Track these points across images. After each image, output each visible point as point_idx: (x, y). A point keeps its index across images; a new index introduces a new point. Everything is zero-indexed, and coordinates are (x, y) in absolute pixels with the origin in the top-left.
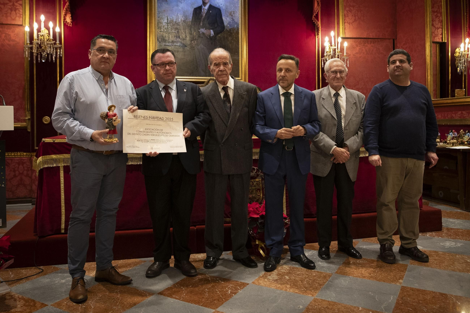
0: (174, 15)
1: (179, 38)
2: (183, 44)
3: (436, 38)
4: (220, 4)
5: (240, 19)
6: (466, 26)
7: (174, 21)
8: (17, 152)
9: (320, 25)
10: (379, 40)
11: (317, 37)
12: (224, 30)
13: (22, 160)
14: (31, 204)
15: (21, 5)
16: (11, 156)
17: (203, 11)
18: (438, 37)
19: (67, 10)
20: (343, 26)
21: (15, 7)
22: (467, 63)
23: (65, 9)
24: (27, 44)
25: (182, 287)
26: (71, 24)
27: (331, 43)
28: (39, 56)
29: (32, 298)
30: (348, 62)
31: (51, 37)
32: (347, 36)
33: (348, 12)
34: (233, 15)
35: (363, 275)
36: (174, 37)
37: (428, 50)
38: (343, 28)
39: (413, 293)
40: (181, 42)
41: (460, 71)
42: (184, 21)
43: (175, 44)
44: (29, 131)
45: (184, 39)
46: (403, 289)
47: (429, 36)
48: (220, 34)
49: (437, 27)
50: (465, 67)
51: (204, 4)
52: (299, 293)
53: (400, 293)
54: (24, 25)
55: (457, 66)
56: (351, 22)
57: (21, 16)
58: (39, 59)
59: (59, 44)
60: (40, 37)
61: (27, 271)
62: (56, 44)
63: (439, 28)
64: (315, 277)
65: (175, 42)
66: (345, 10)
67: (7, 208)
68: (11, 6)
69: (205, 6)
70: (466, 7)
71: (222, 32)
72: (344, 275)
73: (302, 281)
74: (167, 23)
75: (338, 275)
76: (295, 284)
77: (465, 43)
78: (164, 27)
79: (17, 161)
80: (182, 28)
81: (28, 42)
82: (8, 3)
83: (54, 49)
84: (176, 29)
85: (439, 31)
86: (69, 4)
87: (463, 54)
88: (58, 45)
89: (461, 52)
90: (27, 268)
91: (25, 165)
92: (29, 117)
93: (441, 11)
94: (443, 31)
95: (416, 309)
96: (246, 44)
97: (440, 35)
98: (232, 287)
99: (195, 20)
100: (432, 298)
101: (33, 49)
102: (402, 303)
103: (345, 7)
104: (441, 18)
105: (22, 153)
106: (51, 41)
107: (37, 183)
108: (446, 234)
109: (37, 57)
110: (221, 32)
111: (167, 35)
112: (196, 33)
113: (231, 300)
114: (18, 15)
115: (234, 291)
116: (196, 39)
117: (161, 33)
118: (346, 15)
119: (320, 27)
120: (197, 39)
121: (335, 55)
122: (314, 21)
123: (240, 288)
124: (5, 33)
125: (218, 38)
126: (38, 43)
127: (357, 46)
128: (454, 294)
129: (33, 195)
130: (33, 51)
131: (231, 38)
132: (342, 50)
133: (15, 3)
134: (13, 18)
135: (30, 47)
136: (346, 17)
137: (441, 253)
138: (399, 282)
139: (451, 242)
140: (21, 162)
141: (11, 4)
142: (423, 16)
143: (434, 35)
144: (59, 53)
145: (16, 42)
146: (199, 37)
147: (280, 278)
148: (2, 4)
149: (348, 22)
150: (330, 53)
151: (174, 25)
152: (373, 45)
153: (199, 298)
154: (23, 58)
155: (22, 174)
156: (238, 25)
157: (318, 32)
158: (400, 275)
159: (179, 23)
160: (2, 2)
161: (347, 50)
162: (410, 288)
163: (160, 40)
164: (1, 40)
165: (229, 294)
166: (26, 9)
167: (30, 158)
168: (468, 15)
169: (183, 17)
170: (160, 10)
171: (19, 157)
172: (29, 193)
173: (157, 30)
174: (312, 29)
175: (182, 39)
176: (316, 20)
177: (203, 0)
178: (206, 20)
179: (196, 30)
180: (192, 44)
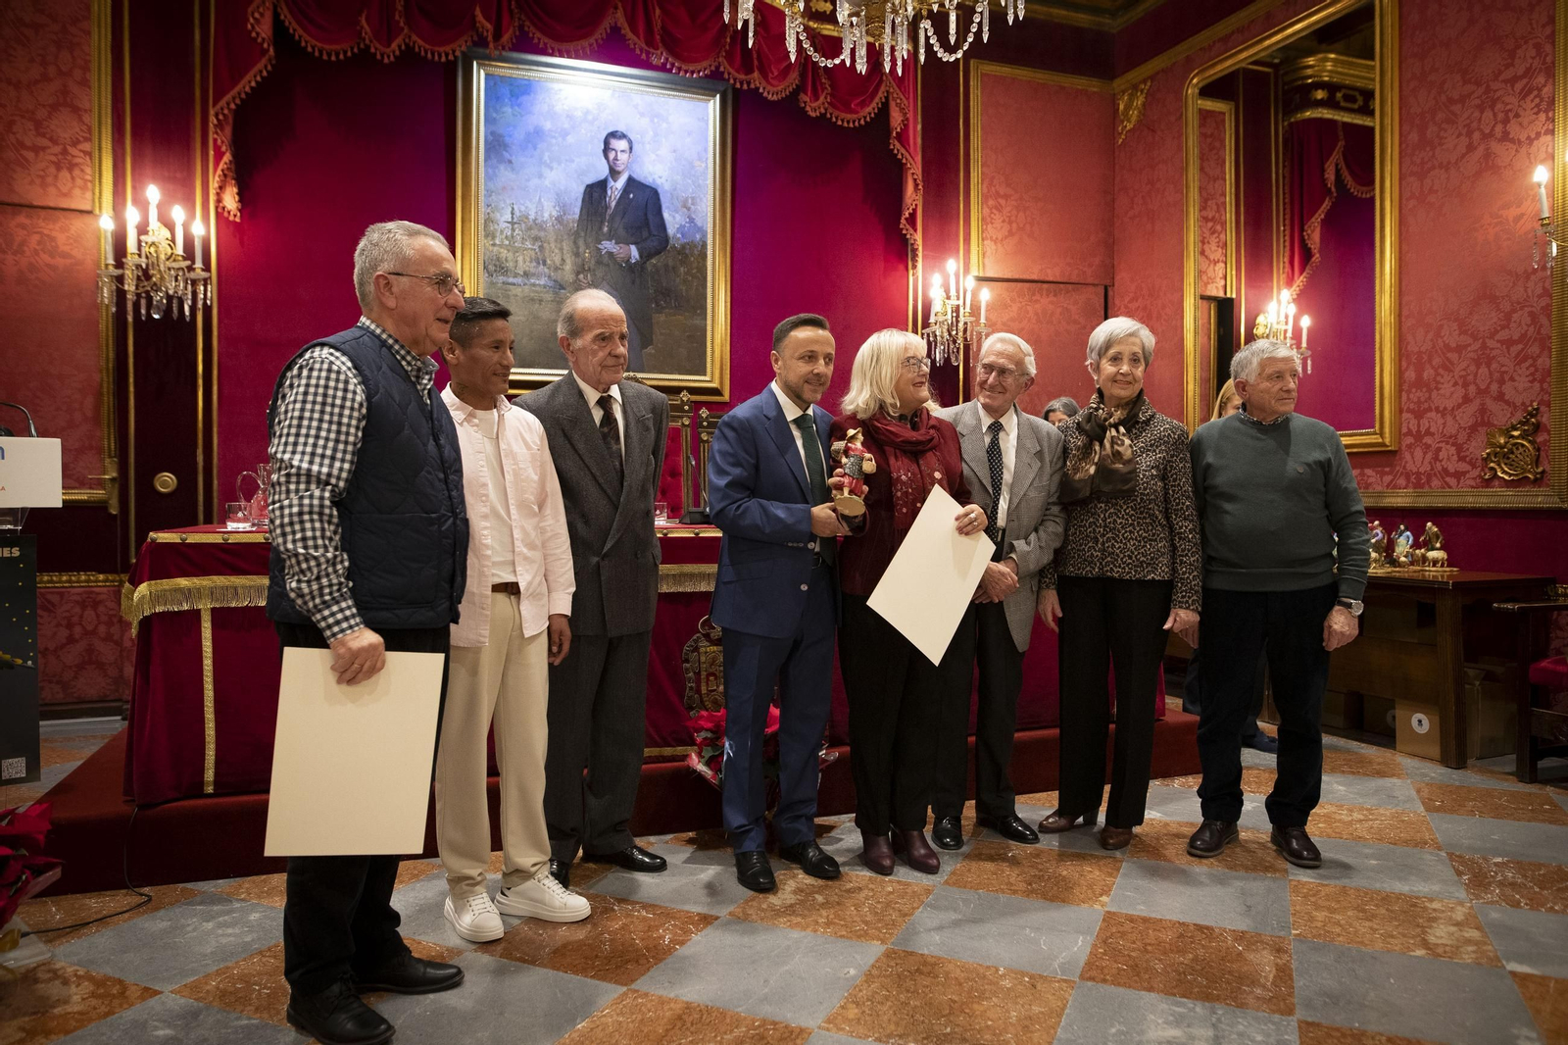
0: (531, 201)
1: (544, 263)
2: (555, 281)
3: (1209, 287)
4: (656, 177)
5: (710, 220)
6: (1283, 258)
7: (532, 217)
8: (78, 572)
9: (920, 242)
10: (1070, 287)
11: (913, 275)
12: (666, 247)
13: (93, 596)
14: (119, 718)
15: (89, 154)
17: (609, 192)
18: (1215, 284)
19: (225, 175)
20: (978, 247)
21: (69, 158)
23: (219, 172)
24: (107, 265)
26: (239, 214)
27: (947, 292)
28: (143, 302)
29: (117, 976)
31: (179, 250)
32: (990, 274)
33: (994, 210)
34: (693, 207)
36: (531, 261)
37: (1190, 317)
38: (978, 251)
39: (1133, 928)
40: (549, 277)
42: (559, 219)
43: (532, 281)
44: (114, 513)
45: (556, 269)
46: (1109, 918)
47: (1192, 280)
48: (657, 257)
49: (1214, 260)
51: (614, 173)
52: (847, 938)
53: (1100, 929)
54: (97, 211)
56: (1000, 239)
57: (89, 184)
58: (143, 311)
59: (203, 270)
60: (145, 249)
61: (102, 901)
62: (194, 269)
63: (1218, 262)
64: (892, 896)
65: (534, 275)
66: (985, 205)
67: (41, 729)
68: (56, 155)
69: (615, 181)
70: (1284, 209)
71: (661, 253)
72: (965, 887)
74: (512, 223)
75: (950, 888)
76: (839, 915)
77: (1279, 302)
78: (502, 232)
79: (78, 598)
80: (552, 237)
81: (111, 261)
82: (49, 147)
83: (187, 283)
84: (536, 239)
85: (1217, 268)
86: (231, 158)
87: (1274, 330)
88: (199, 272)
89: (1269, 325)
90: (103, 893)
91: (101, 609)
92: (112, 474)
93: (1223, 218)
94: (1228, 270)
95: (1137, 966)
97: (1220, 278)
98: (674, 925)
99: (588, 217)
100: (1178, 937)
101: (126, 282)
102: (1105, 954)
103: (985, 198)
104: (1222, 236)
105: (93, 575)
106: (179, 260)
107: (133, 655)
109: (137, 306)
110: (658, 253)
111: (510, 255)
112: (590, 253)
113: (670, 959)
114: (79, 182)
115: (680, 935)
116: (589, 269)
117: (495, 249)
118: (989, 219)
119: (920, 248)
120: (594, 270)
121: (957, 322)
122: (904, 232)
123: (697, 929)
124: (39, 233)
125: (649, 269)
126: (141, 266)
127: (1013, 300)
128: (1230, 927)
131: (686, 269)
132: (975, 311)
133: (68, 147)
134: (65, 190)
135: (115, 274)
136: (987, 224)
138: (1100, 901)
140: (90, 601)
141: (57, 149)
142: (1179, 229)
143: (1205, 278)
144: (202, 296)
145: (74, 260)
146: (599, 263)
147: (802, 901)
148: (28, 148)
149: (991, 237)
150: (946, 317)
151: (530, 229)
152: (1055, 299)
153: (586, 958)
154: (96, 306)
155: (94, 632)
156: (704, 235)
157: (914, 260)
158: (1103, 883)
159: (545, 222)
160: (28, 143)
161: (987, 311)
162: (1126, 915)
163: (491, 268)
164: (28, 253)
165: (667, 945)
166: (104, 168)
167: (117, 588)
168: (1287, 233)
169: (555, 207)
170: (491, 186)
171: (83, 587)
172: (113, 687)
173: (483, 241)
174: (900, 253)
175: (552, 268)
176: (911, 229)
177: (612, 164)
178: (618, 219)
179: (591, 245)
180: (579, 281)
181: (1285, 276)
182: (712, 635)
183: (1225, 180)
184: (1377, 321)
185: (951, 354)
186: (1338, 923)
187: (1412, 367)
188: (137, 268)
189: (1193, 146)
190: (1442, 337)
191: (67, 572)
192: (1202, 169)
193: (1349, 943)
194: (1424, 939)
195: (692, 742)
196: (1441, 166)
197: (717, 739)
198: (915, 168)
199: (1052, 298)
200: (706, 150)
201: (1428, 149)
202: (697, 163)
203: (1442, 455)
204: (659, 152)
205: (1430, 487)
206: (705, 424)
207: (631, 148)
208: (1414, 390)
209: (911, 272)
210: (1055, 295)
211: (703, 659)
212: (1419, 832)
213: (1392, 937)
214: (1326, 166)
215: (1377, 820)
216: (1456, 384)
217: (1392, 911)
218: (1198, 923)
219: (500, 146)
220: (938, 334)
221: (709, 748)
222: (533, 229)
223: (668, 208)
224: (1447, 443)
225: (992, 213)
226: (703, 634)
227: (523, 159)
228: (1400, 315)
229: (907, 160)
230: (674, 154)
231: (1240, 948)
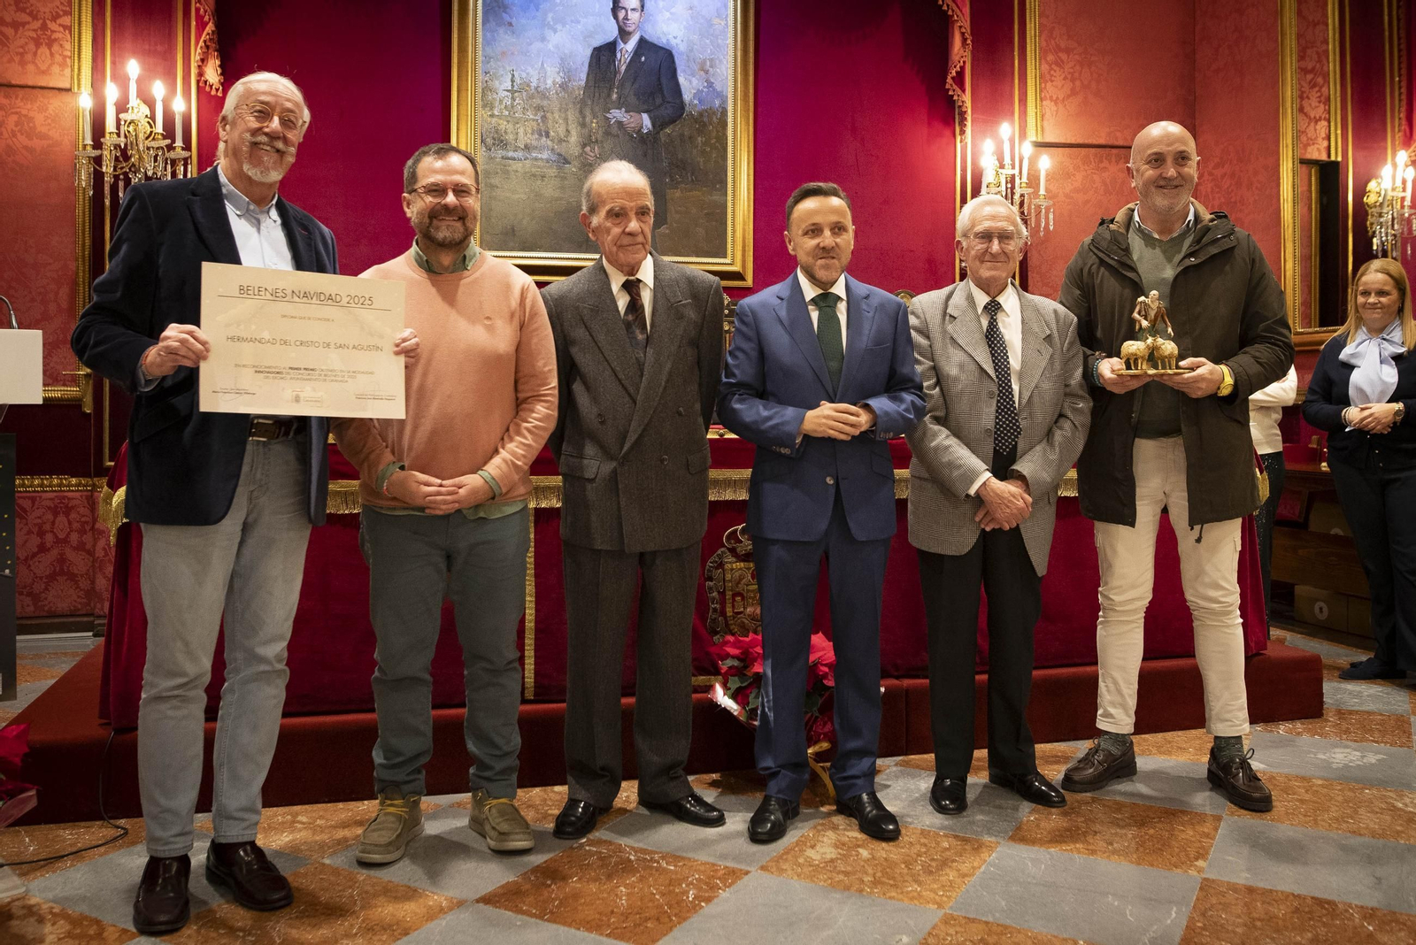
0: (532, 66)
1: (547, 135)
2: (560, 155)
3: (1310, 149)
4: (670, 37)
5: (731, 83)
6: (1399, 114)
7: (534, 84)
8: (51, 475)
9: (968, 104)
11: (961, 142)
12: (682, 115)
13: (66, 502)
14: (91, 634)
15: (69, 28)
16: (31, 486)
17: (619, 55)
18: (1316, 146)
19: (207, 47)
20: (1036, 108)
21: (49, 33)
22: (1400, 224)
23: (201, 43)
24: (85, 146)
25: (549, 882)
26: (221, 88)
27: (1001, 160)
28: (121, 184)
29: (94, 915)
30: (1051, 216)
31: (159, 128)
32: (1050, 138)
33: (1053, 66)
34: (711, 69)
35: (1090, 847)
36: (532, 134)
37: (1287, 184)
38: (1036, 113)
39: (1237, 899)
40: (553, 150)
41: (1380, 249)
42: (563, 86)
43: (534, 155)
44: (88, 412)
45: (561, 141)
46: (1206, 885)
47: (1289, 142)
48: (671, 126)
49: (1315, 117)
50: (1395, 235)
51: (624, 34)
52: (898, 900)
53: (1198, 899)
54: (76, 90)
55: (1370, 234)
56: (1061, 98)
57: (68, 59)
59: (183, 149)
60: (123, 129)
61: (76, 834)
62: (175, 148)
63: (1320, 119)
64: (948, 853)
65: (535, 148)
66: (1043, 61)
67: (18, 644)
68: (35, 31)
69: (625, 43)
70: (1400, 57)
71: (676, 121)
72: (1034, 845)
73: (908, 864)
74: (512, 91)
75: (1016, 845)
76: (887, 873)
77: (1395, 165)
78: (501, 101)
79: (49, 503)
80: (555, 105)
81: (89, 141)
82: (29, 23)
83: (166, 163)
84: (538, 108)
85: (1318, 127)
86: (213, 29)
87: (1389, 198)
88: (179, 153)
89: (1383, 193)
90: (77, 824)
91: (73, 516)
93: (1325, 68)
94: (1332, 128)
96: (748, 159)
97: (1323, 139)
98: (699, 880)
99: (595, 83)
100: (1293, 913)
101: (104, 163)
103: (1044, 53)
104: (1324, 90)
105: (66, 479)
107: (110, 569)
108: (1334, 726)
109: (114, 189)
110: (673, 121)
111: (510, 127)
112: (597, 123)
113: (695, 921)
114: (58, 58)
115: (706, 891)
116: (597, 141)
117: (494, 120)
118: (1048, 77)
119: (969, 111)
120: (602, 142)
121: (1013, 194)
122: (950, 93)
123: (725, 885)
124: (16, 113)
125: (663, 139)
126: (120, 146)
127: (1076, 168)
128: (1357, 904)
129: (99, 606)
130: (104, 169)
131: (704, 139)
132: (1033, 181)
133: (48, 22)
134: (43, 67)
135: (93, 155)
136: (1046, 82)
137: (1320, 782)
138: (1196, 866)
139: (1348, 750)
140: (62, 507)
141: (37, 24)
142: (1274, 83)
143: (1304, 139)
145: (51, 142)
146: (607, 133)
147: (844, 855)
148: (7, 25)
149: (1051, 97)
150: (999, 189)
151: (532, 97)
153: (600, 914)
154: (73, 190)
155: (66, 541)
156: (724, 101)
157: (962, 125)
158: (1199, 845)
159: (548, 90)
160: (8, 19)
161: (1047, 181)
162: (1228, 883)
163: (489, 141)
164: (6, 135)
165: (691, 902)
166: (83, 43)
167: (89, 493)
168: (1404, 84)
169: (559, 73)
170: (489, 51)
171: (55, 491)
172: (85, 600)
173: (481, 112)
174: (947, 115)
175: (556, 141)
176: (958, 89)
177: (621, 24)
178: (628, 85)
179: (599, 114)
180: (586, 154)
181: (1400, 134)
182: (738, 550)
183: (1327, 25)
188: (115, 148)
191: (39, 475)
192: (1299, 13)
195: (716, 671)
197: (745, 667)
198: (963, 21)
200: (726, 6)
202: (716, 21)
204: (673, 10)
207: (643, 7)
209: (958, 138)
211: (728, 577)
218: (1316, 895)
219: (500, 7)
221: (736, 678)
222: (535, 97)
223: (684, 71)
225: (1052, 69)
226: (728, 549)
227: (523, 21)
229: (953, 11)
230: (690, 11)
231: (1371, 928)
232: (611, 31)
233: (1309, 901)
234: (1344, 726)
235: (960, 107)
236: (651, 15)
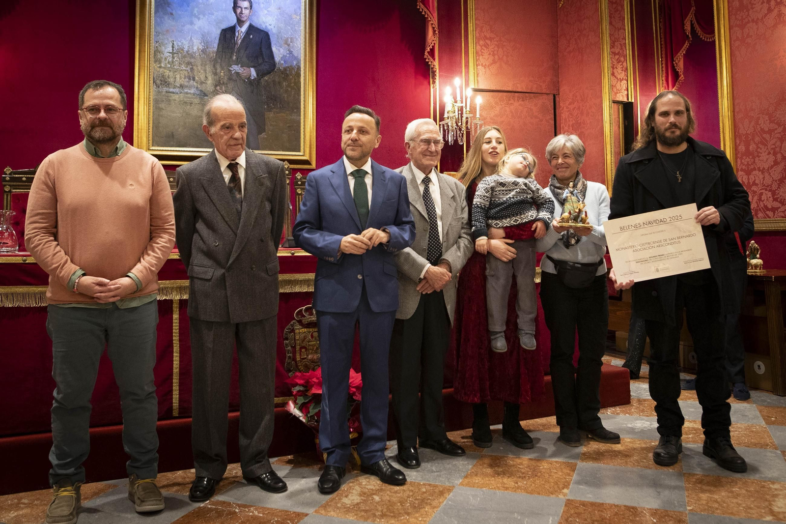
0: (185, 39)
1: (194, 79)
2: (201, 91)
3: (618, 95)
4: (267, 24)
5: (302, 52)
7: (186, 49)
9: (437, 67)
10: (532, 95)
11: (433, 88)
12: (274, 69)
17: (237, 34)
18: (621, 94)
20: (474, 70)
27: (455, 98)
32: (482, 87)
33: (483, 47)
34: (291, 44)
36: (185, 78)
37: (607, 113)
38: (474, 72)
39: (585, 510)
40: (197, 88)
42: (204, 51)
43: (186, 91)
45: (202, 83)
46: (569, 503)
47: (607, 91)
48: (268, 76)
49: (620, 78)
51: (240, 22)
53: (564, 512)
56: (487, 65)
63: (623, 80)
64: (425, 495)
65: (186, 86)
66: (478, 44)
69: (241, 27)
70: (661, 48)
71: (271, 73)
72: (474, 487)
73: (402, 503)
74: (173, 53)
75: (464, 487)
76: (390, 510)
78: (166, 59)
80: (199, 62)
84: (189, 63)
85: (622, 84)
93: (625, 53)
94: (629, 85)
96: (313, 95)
97: (625, 90)
98: (277, 522)
99: (223, 49)
100: (614, 515)
103: (478, 40)
104: (625, 64)
108: (636, 408)
110: (269, 73)
111: (171, 74)
112: (224, 73)
116: (224, 83)
117: (161, 70)
118: (480, 53)
119: (438, 71)
120: (227, 84)
121: (462, 117)
122: (427, 60)
125: (263, 83)
127: (496, 103)
128: (648, 507)
131: (287, 84)
132: (473, 110)
136: (479, 56)
137: (629, 440)
138: (563, 492)
139: (643, 421)
142: (599, 59)
143: (615, 90)
146: (230, 79)
147: (364, 500)
149: (482, 64)
150: (454, 114)
151: (184, 57)
152: (522, 103)
156: (299, 61)
157: (434, 78)
158: (564, 480)
159: (195, 53)
161: (480, 110)
162: (580, 501)
163: (158, 82)
168: (664, 62)
169: (201, 43)
170: (159, 29)
173: (153, 64)
174: (425, 73)
175: (199, 83)
176: (431, 59)
177: (239, 16)
178: (242, 51)
179: (225, 68)
180: (217, 91)
183: (625, 30)
184: (720, 115)
185: (458, 138)
186: (716, 501)
187: (742, 143)
189: (605, 7)
190: (760, 125)
192: (611, 23)
193: (724, 514)
194: (771, 509)
195: (290, 394)
196: (753, 21)
197: (307, 390)
198: (433, 21)
199: (521, 102)
200: (300, 8)
201: (745, 11)
202: (294, 16)
203: (763, 197)
204: (269, 9)
205: (757, 217)
206: (299, 183)
207: (251, 6)
208: (744, 157)
209: (432, 86)
210: (523, 101)
212: (763, 438)
213: (751, 508)
214: (685, 22)
215: (736, 431)
216: (769, 153)
217: (749, 491)
218: (627, 504)
219: (165, 4)
220: (449, 125)
221: (301, 397)
222: (187, 58)
223: (275, 44)
224: (766, 190)
225: (483, 49)
227: (180, 12)
228: (734, 111)
229: (428, 15)
230: (279, 10)
231: (655, 521)
232: (233, 20)
233: (623, 508)
234: (642, 407)
235: (432, 68)
236: (256, 11)
